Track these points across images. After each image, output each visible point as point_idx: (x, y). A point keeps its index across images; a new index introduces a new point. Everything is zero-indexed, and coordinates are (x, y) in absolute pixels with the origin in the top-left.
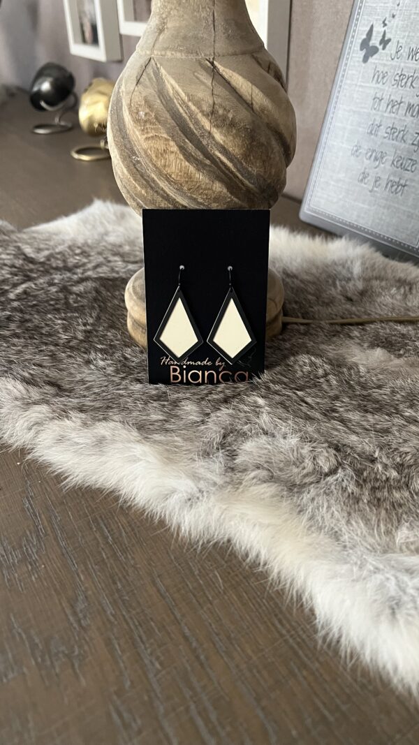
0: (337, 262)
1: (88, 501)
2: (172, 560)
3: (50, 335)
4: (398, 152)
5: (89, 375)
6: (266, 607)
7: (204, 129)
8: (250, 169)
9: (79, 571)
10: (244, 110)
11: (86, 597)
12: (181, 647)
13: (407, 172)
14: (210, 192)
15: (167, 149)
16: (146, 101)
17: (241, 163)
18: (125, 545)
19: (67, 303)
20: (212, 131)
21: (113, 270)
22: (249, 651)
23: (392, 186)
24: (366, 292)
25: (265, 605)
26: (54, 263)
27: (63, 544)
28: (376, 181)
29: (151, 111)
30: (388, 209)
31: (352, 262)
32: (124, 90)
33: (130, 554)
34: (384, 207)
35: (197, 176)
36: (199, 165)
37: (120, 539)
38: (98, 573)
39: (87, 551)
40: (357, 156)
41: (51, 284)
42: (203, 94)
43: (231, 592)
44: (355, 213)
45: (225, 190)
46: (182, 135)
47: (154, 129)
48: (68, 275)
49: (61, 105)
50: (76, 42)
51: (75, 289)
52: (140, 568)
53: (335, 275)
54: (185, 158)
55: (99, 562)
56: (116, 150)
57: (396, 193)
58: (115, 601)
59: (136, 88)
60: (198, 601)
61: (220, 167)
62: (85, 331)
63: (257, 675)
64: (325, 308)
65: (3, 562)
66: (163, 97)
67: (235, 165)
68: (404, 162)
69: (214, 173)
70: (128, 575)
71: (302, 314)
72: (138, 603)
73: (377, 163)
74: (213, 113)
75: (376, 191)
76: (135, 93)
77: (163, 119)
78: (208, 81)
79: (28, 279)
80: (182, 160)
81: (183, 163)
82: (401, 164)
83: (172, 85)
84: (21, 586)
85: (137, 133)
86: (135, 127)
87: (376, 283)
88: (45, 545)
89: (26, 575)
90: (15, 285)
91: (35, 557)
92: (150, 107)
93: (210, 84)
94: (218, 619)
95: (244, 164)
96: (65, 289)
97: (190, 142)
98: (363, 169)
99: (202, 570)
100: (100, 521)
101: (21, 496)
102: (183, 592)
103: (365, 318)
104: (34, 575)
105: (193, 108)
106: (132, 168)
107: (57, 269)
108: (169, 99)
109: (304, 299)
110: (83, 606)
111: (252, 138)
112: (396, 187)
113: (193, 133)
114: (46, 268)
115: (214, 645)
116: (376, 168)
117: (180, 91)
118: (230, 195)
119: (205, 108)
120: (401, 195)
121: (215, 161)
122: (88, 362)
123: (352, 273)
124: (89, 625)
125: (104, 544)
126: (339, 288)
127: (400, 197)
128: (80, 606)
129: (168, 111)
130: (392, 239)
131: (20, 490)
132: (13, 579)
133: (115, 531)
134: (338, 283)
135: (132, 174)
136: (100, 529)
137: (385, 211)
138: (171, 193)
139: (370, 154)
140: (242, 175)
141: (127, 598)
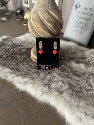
3: (17, 59)
4: (81, 26)
5: (24, 67)
9: (20, 108)
10: (54, 20)
11: (21, 114)
13: (83, 30)
14: (47, 35)
15: (39, 27)
19: (20, 53)
20: (47, 24)
21: (29, 46)
23: (80, 32)
24: (75, 52)
26: (19, 45)
28: (77, 31)
31: (72, 46)
32: (31, 15)
34: (78, 36)
35: (45, 32)
36: (45, 30)
40: (74, 27)
41: (18, 49)
43: (49, 114)
44: (73, 37)
46: (42, 24)
47: (37, 23)
48: (21, 47)
49: (21, 15)
50: (24, 3)
51: (22, 50)
53: (69, 49)
54: (42, 28)
55: (24, 106)
57: (81, 34)
58: (27, 115)
59: (33, 15)
60: (42, 116)
61: (49, 30)
62: (24, 59)
64: (67, 55)
66: (38, 17)
67: (52, 30)
68: (82, 28)
70: (29, 109)
71: (63, 56)
72: (31, 116)
73: (78, 28)
74: (48, 20)
75: (77, 33)
77: (38, 21)
79: (14, 48)
83: (40, 15)
86: (33, 22)
90: (11, 49)
92: (36, 18)
93: (47, 15)
94: (46, 120)
95: (54, 30)
96: (20, 50)
98: (75, 29)
99: (43, 109)
100: (25, 98)
102: (40, 113)
103: (75, 57)
105: (44, 19)
107: (19, 46)
110: (20, 116)
111: (55, 25)
113: (44, 24)
114: (17, 46)
117: (42, 16)
122: (24, 65)
126: (70, 51)
129: (39, 19)
135: (32, 31)
139: (76, 26)
140: (53, 32)
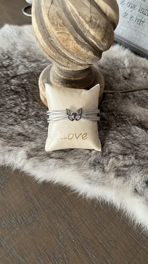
0: (118, 59)
1: (50, 190)
2: (88, 213)
4: (141, 5)
6: (124, 227)
7: (86, 29)
8: (103, 44)
9: (56, 222)
10: (103, 18)
11: (62, 233)
12: (100, 248)
13: (145, 16)
14: (86, 55)
15: (68, 38)
16: (58, 14)
17: (100, 42)
18: (69, 208)
20: (89, 30)
22: (123, 246)
23: (138, 21)
24: (131, 75)
25: (123, 226)
27: (46, 211)
28: (131, 18)
29: (61, 20)
30: (136, 31)
31: (124, 59)
32: (44, 5)
33: (72, 212)
34: (134, 30)
35: (81, 50)
36: (83, 45)
37: (67, 206)
38: (63, 222)
39: (56, 213)
40: (123, 5)
42: (86, 12)
43: (111, 223)
44: (121, 31)
45: (92, 54)
46: (76, 32)
47: (62, 29)
52: (77, 218)
53: (118, 65)
54: (77, 43)
55: (62, 217)
56: (40, 34)
57: (140, 25)
58: (72, 233)
59: (51, 6)
60: (101, 229)
61: (91, 45)
63: (127, 254)
64: (118, 84)
65: (27, 223)
66: (66, 12)
67: (97, 43)
68: (144, 11)
69: (89, 47)
70: (74, 221)
71: (110, 88)
72: (81, 232)
73: (132, 9)
74: (90, 21)
75: (130, 22)
76: (51, 8)
77: (66, 24)
78: (88, 5)
80: (75, 43)
81: (76, 45)
82: (143, 12)
83: (70, 6)
84: (37, 232)
85: (53, 29)
86: (52, 26)
87: (134, 70)
88: (40, 213)
89: (37, 227)
91: (38, 219)
92: (60, 17)
93: (89, 7)
94: (109, 234)
95: (101, 42)
97: (79, 35)
98: (126, 11)
99: (99, 215)
100: (57, 199)
101: (23, 191)
102: (95, 225)
103: (133, 88)
104: (39, 226)
105: (81, 19)
106: (49, 43)
108: (68, 13)
109: (109, 80)
110: (62, 237)
111: (106, 31)
112: (140, 22)
113: (80, 30)
115: (111, 245)
116: (131, 12)
117: (75, 10)
118: (94, 55)
119: (88, 19)
120: (142, 26)
121: (89, 42)
123: (124, 65)
124: (66, 245)
125: (62, 209)
126: (122, 73)
127: (141, 27)
128: (61, 237)
129: (69, 20)
130: (137, 45)
131: (22, 188)
132: (33, 230)
133: (64, 203)
134: (120, 70)
135: (49, 46)
136: (58, 202)
137: (134, 32)
138: (68, 55)
139: (129, 4)
140: (99, 46)
141: (76, 231)
